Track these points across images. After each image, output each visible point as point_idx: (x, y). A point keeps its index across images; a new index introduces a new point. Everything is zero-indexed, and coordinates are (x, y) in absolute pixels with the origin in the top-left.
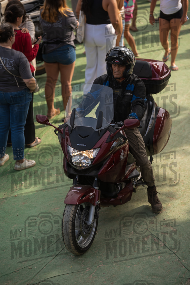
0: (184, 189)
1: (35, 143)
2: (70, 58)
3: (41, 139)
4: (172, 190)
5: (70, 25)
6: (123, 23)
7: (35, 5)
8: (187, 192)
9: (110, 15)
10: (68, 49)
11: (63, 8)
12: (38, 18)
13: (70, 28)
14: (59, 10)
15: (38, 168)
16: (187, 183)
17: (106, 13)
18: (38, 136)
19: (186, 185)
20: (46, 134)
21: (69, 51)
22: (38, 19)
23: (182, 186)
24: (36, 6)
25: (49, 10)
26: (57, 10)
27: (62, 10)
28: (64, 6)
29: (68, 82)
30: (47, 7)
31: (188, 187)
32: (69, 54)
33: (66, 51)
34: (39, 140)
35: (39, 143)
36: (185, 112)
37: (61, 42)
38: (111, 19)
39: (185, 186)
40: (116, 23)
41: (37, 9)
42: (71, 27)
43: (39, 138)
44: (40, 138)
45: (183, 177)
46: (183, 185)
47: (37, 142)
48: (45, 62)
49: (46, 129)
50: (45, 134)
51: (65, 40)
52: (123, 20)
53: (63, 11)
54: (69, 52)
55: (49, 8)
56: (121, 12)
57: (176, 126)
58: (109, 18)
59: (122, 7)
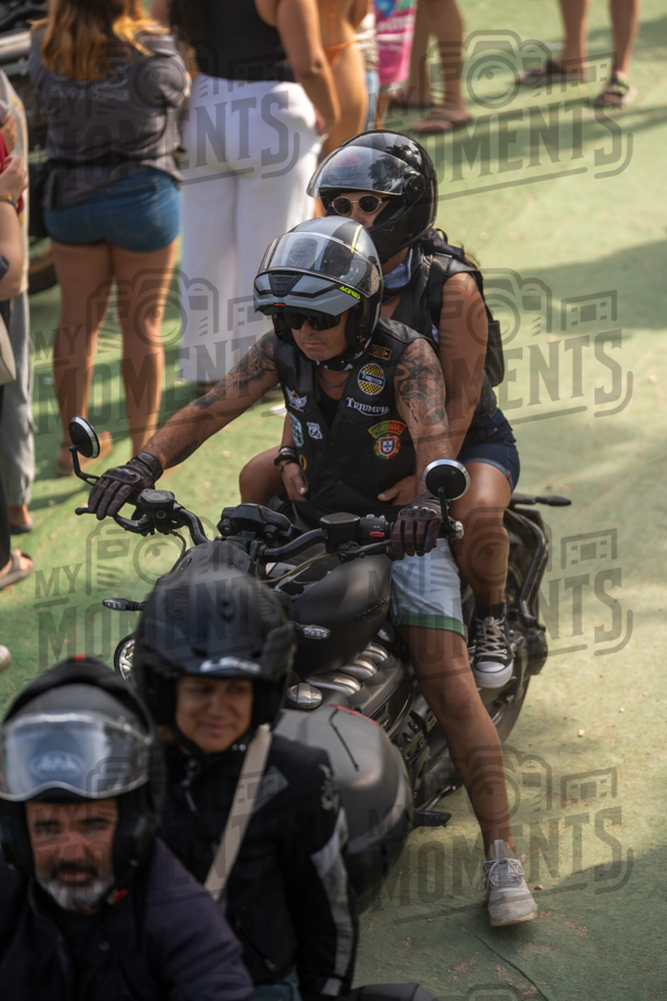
0: (621, 761)
1: (10, 572)
2: (158, 223)
3: (33, 558)
4: (569, 768)
5: (160, 91)
6: (368, 82)
7: (12, 9)
8: (631, 775)
9: (288, 41)
10: (153, 190)
11: (127, 21)
12: (22, 62)
13: (159, 102)
14: (117, 27)
15: (22, 677)
16: (632, 736)
17: (272, 35)
18: (19, 547)
19: (628, 745)
20: (53, 536)
21: (156, 197)
22: (22, 67)
23: (611, 751)
24: (13, 14)
25: (73, 30)
26: (107, 29)
27: (125, 28)
28: (134, 16)
29: (148, 322)
30: (67, 18)
31: (636, 753)
32: (156, 208)
33: (146, 195)
34: (23, 564)
35: (23, 574)
36: (622, 447)
37: (123, 158)
38: (293, 60)
39: (622, 750)
40: (315, 70)
41: (18, 24)
42: (163, 97)
43: (25, 556)
44: (29, 553)
45: (615, 714)
46: (613, 745)
47: (19, 569)
48: (56, 239)
49: (53, 516)
50: (50, 539)
51: (138, 152)
52: (368, 71)
53: (133, 32)
54: (154, 202)
55: (71, 20)
56: (359, 41)
57: (587, 505)
58: (283, 56)
59: (364, 15)
